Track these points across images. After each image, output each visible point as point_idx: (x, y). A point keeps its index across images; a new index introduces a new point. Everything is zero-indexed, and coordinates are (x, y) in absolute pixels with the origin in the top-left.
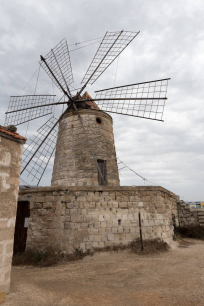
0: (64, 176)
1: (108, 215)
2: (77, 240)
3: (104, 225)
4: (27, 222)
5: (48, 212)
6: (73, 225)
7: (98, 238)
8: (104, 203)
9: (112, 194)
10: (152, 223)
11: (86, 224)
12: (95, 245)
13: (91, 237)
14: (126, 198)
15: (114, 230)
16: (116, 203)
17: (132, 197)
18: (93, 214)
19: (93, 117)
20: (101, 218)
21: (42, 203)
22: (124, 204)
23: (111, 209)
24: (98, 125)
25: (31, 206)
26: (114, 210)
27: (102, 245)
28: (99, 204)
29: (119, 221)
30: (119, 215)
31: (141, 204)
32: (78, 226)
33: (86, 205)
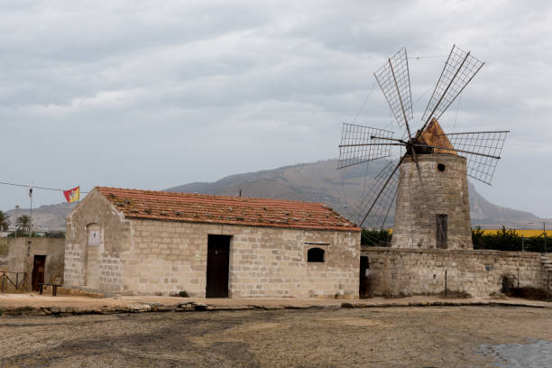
0: (402, 230)
1: (425, 270)
2: (402, 286)
3: (422, 278)
4: (368, 272)
5: (381, 266)
6: (399, 276)
7: (417, 286)
8: (424, 262)
9: (430, 255)
10: (461, 280)
11: (408, 277)
12: (415, 291)
13: (412, 286)
14: (441, 258)
15: (430, 282)
16: (433, 262)
17: (446, 259)
18: (414, 270)
19: (433, 164)
20: (420, 273)
21: (377, 259)
22: (439, 263)
23: (429, 267)
24: (440, 174)
25: (370, 261)
26: (431, 267)
27: (419, 292)
28: (419, 262)
29: (435, 276)
30: (434, 272)
31: (454, 264)
32: (403, 277)
33: (409, 262)
